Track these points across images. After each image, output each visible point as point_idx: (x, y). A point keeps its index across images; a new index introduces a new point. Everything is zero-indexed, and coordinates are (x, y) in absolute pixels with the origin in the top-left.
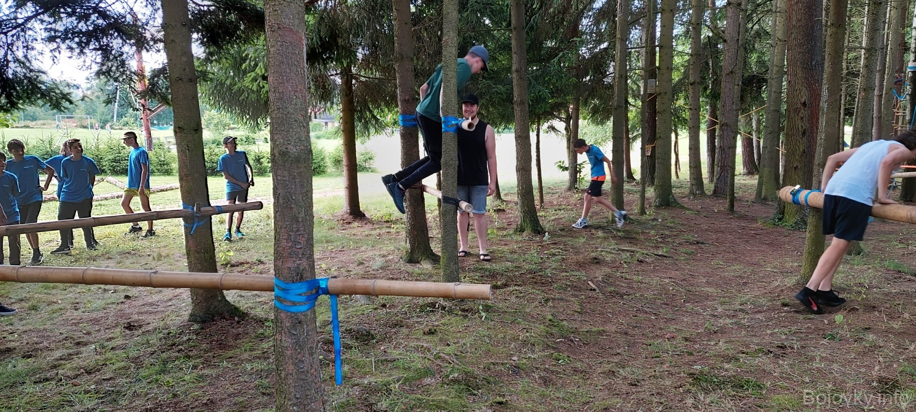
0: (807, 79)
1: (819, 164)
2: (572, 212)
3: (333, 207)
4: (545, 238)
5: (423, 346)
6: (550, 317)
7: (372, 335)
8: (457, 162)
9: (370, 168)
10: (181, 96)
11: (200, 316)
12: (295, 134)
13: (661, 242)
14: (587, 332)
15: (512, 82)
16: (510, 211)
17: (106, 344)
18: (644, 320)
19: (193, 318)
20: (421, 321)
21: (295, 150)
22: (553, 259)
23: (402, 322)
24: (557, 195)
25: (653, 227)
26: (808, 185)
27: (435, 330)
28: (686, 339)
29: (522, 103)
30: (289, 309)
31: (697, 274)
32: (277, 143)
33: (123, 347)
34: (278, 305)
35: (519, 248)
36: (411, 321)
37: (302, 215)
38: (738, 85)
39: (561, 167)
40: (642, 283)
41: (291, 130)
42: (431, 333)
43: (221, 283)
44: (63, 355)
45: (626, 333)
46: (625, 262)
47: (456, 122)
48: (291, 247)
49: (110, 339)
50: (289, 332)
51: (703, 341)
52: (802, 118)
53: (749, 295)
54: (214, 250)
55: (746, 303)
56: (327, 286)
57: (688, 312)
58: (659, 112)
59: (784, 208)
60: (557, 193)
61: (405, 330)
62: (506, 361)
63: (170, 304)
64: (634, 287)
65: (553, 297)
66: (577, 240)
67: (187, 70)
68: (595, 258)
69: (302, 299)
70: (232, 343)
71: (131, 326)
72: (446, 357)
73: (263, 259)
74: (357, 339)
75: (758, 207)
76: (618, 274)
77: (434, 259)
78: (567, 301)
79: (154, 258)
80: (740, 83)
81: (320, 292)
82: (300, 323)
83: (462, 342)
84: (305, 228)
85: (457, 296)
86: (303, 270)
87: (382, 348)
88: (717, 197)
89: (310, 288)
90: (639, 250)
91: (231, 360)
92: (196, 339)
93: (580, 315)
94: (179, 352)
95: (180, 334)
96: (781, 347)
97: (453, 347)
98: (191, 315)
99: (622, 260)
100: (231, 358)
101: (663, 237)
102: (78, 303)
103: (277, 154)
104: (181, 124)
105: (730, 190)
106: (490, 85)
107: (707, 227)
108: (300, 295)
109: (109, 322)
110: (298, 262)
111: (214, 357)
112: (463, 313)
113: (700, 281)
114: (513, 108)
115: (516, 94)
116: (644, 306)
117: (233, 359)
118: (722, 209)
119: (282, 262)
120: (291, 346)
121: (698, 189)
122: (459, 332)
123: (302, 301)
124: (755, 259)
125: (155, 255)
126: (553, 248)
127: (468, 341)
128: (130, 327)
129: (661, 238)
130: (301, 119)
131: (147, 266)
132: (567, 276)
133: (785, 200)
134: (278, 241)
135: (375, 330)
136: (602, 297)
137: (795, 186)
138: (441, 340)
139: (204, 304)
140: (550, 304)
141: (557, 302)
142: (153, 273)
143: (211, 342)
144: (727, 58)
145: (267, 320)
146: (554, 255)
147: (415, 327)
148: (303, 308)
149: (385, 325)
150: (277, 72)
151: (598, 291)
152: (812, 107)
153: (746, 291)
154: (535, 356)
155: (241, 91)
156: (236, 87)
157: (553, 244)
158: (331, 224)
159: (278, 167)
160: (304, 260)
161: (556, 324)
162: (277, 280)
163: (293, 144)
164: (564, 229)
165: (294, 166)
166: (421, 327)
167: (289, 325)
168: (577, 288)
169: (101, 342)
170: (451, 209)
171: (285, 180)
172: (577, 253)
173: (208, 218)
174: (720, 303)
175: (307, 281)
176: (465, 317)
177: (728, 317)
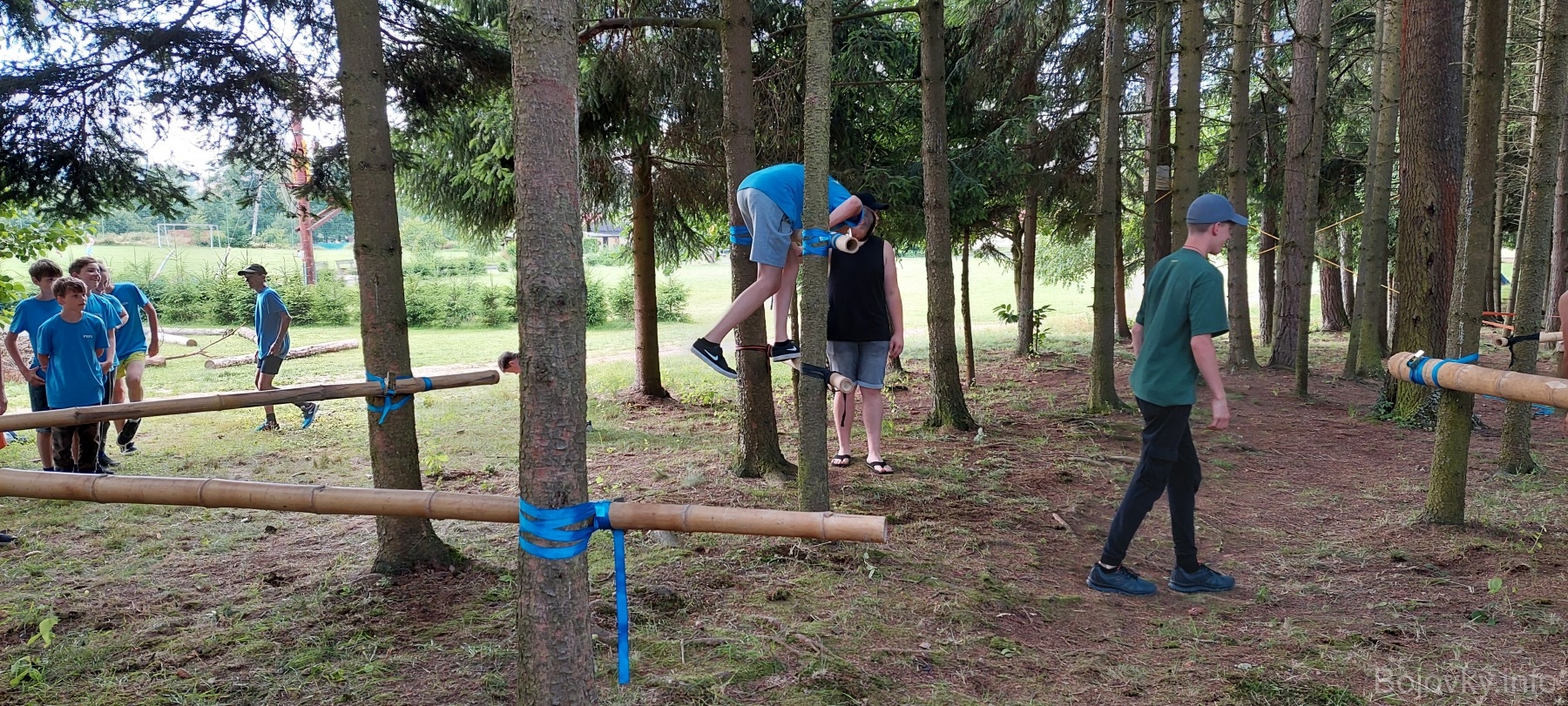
0: (1434, 166)
1: (1457, 314)
2: (1024, 394)
3: (616, 381)
4: (977, 438)
5: (767, 620)
6: (986, 575)
7: (680, 600)
9: (678, 315)
10: (368, 194)
11: (391, 564)
12: (559, 258)
14: (1050, 601)
15: (922, 171)
16: (917, 390)
17: (235, 608)
19: (380, 566)
20: (764, 578)
21: (557, 285)
22: (991, 474)
23: (731, 578)
24: (998, 364)
26: (1437, 350)
27: (788, 594)
28: (1225, 617)
29: (938, 206)
30: (541, 552)
31: (1243, 504)
32: (528, 272)
33: (263, 615)
34: (525, 545)
35: (933, 453)
36: (745, 578)
37: (568, 394)
38: (1314, 177)
39: (1005, 315)
41: (551, 251)
42: (780, 598)
43: (430, 508)
44: (163, 626)
45: (1118, 605)
46: (1117, 481)
47: (827, 239)
48: (547, 449)
49: (242, 600)
50: (543, 592)
51: (1254, 620)
52: (1426, 234)
53: (1336, 540)
54: (417, 451)
55: (1330, 555)
56: (607, 515)
57: (1227, 569)
58: (1175, 222)
59: (1396, 390)
60: (998, 359)
61: (735, 593)
62: (910, 650)
63: (342, 542)
65: (991, 539)
66: (1032, 441)
67: (379, 149)
68: (1065, 474)
69: (565, 536)
70: (444, 610)
71: (276, 578)
72: (807, 640)
73: (498, 468)
74: (654, 606)
75: (1348, 388)
76: (1105, 502)
77: (786, 470)
78: (1016, 547)
79: (315, 464)
80: (1318, 174)
81: (596, 524)
82: (560, 577)
83: (834, 614)
84: (572, 415)
85: (828, 535)
86: (567, 487)
87: (697, 623)
88: (1277, 369)
89: (579, 519)
91: (442, 638)
92: (385, 601)
93: (1038, 572)
94: (355, 623)
95: (358, 593)
96: (1392, 633)
97: (818, 622)
98: (377, 562)
99: (1110, 477)
100: (442, 635)
102: (188, 539)
103: (527, 292)
104: (366, 241)
105: (1301, 357)
106: (885, 176)
107: (1260, 422)
108: (562, 529)
109: (240, 571)
110: (559, 474)
111: (414, 633)
112: (836, 566)
113: (1247, 516)
114: (923, 215)
115: (928, 189)
116: (1151, 558)
117: (445, 637)
118: (1287, 390)
119: (533, 473)
120: (545, 616)
121: (1243, 356)
122: (829, 597)
123: (565, 539)
124: (1346, 478)
125: (318, 458)
126: (991, 455)
127: (844, 613)
128: (274, 580)
130: (569, 232)
131: (303, 478)
132: (1016, 504)
133: (1397, 376)
134: (527, 437)
135: (685, 591)
136: (1076, 540)
137: (1414, 352)
138: (798, 611)
139: (399, 544)
140: (986, 551)
141: (997, 548)
142: (317, 488)
143: (410, 608)
144: (1294, 129)
145: (503, 571)
146: (992, 467)
147: (754, 587)
148: (567, 552)
149: (703, 583)
150: (530, 154)
151: (1069, 530)
152: (1444, 214)
153: (1329, 533)
154: (960, 641)
155: (463, 187)
156: (456, 178)
157: (991, 447)
158: (613, 409)
159: (528, 313)
160: (570, 470)
161: (996, 586)
162: (524, 504)
163: (553, 274)
164: (1010, 423)
165: (555, 311)
166: (763, 588)
167: (542, 580)
168: (1031, 525)
169: (227, 604)
170: (816, 387)
171: (539, 336)
172: (1033, 464)
173: (408, 396)
174: (1285, 555)
175: (574, 506)
176: (840, 572)
177: (1298, 578)
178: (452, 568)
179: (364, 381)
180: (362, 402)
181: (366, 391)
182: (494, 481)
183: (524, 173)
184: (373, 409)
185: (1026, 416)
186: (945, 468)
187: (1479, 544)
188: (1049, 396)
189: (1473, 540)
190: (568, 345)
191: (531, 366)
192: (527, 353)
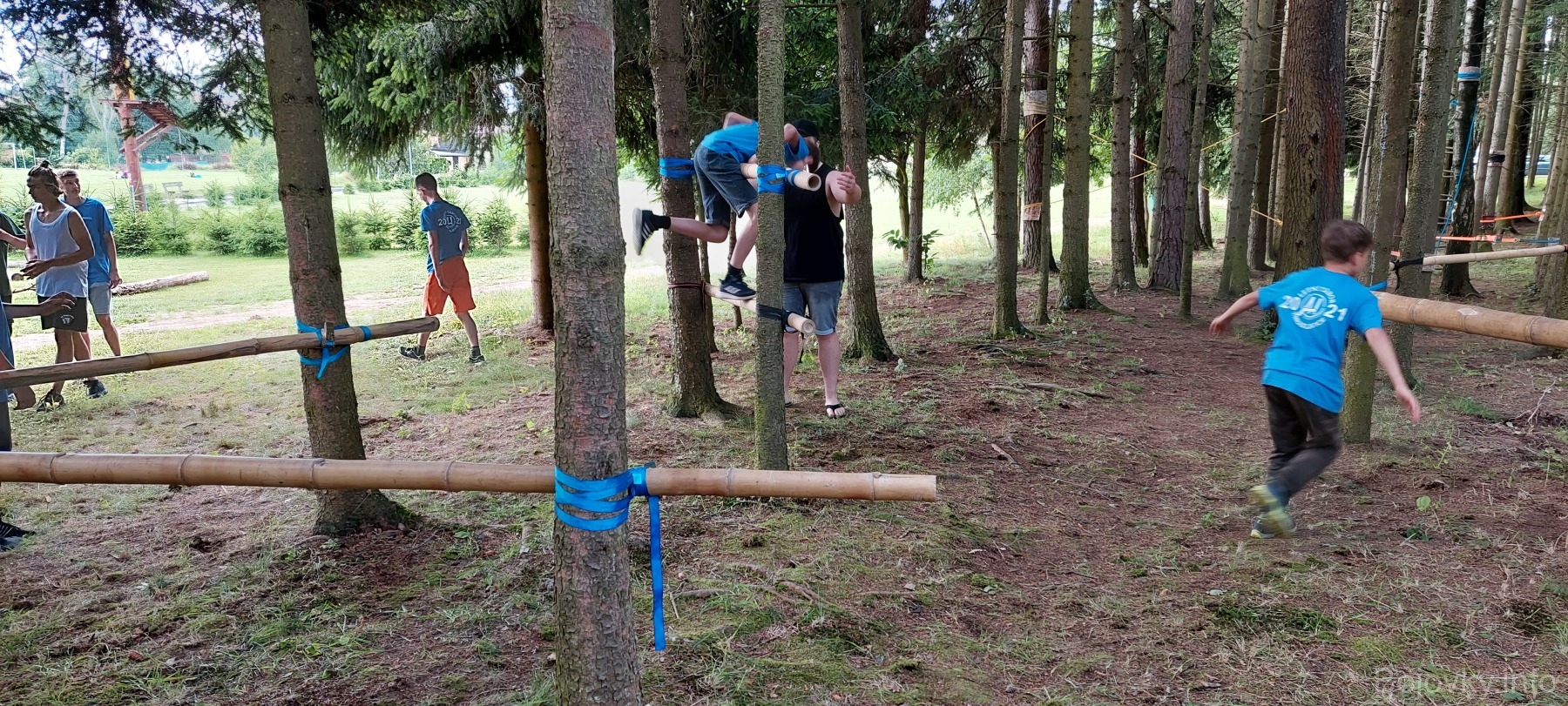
0: (1319, 95)
2: (924, 320)
3: (510, 315)
4: (897, 369)
5: (750, 569)
8: (784, 246)
10: (293, 129)
11: (335, 524)
12: (600, 216)
13: (1088, 372)
14: (1015, 534)
15: (839, 99)
17: (169, 578)
18: (1099, 509)
19: (323, 528)
20: (731, 523)
22: (922, 405)
23: (699, 525)
24: (889, 291)
25: (1068, 345)
27: (763, 539)
29: (856, 135)
30: (584, 525)
31: (1160, 427)
32: (567, 231)
33: (204, 585)
34: (563, 516)
35: (860, 386)
36: (714, 524)
37: (610, 359)
39: (894, 242)
40: (1078, 444)
41: (592, 209)
42: (757, 544)
43: (448, 480)
44: (93, 603)
45: (1076, 535)
46: (1041, 409)
47: (783, 175)
48: (590, 417)
49: (172, 569)
50: (587, 566)
51: (1206, 544)
52: (1310, 162)
53: (1254, 461)
54: (356, 404)
56: (644, 483)
57: (1165, 494)
58: (1069, 149)
60: (888, 285)
61: (707, 540)
62: (897, 592)
64: (1067, 453)
65: (942, 473)
66: (949, 370)
67: (304, 81)
68: (992, 403)
69: (608, 507)
71: (201, 542)
72: (797, 588)
76: (1036, 431)
77: (726, 410)
78: (967, 480)
81: (634, 493)
82: (605, 549)
83: (813, 559)
84: (613, 381)
85: (877, 496)
86: (611, 456)
87: (680, 575)
88: (1156, 290)
89: (619, 490)
90: (1057, 386)
91: (411, 603)
92: (338, 565)
93: (994, 505)
94: (313, 590)
95: (307, 556)
96: (1341, 554)
97: (800, 568)
98: (319, 523)
99: (1034, 404)
100: (410, 599)
101: (1090, 363)
102: (85, 502)
103: (566, 252)
104: (293, 181)
105: (1184, 280)
107: (1154, 344)
108: (606, 500)
109: (158, 536)
111: (379, 599)
112: (802, 508)
113: (1168, 439)
115: (845, 119)
117: (414, 601)
118: (1170, 312)
119: (575, 443)
120: (589, 590)
121: (1125, 278)
122: (803, 541)
123: (610, 510)
126: (916, 386)
127: (825, 555)
128: (200, 545)
129: (1086, 364)
131: (196, 429)
132: (953, 435)
134: (567, 405)
136: (1020, 471)
138: (777, 556)
139: (342, 503)
141: (949, 482)
143: (366, 572)
144: (1175, 57)
145: (456, 527)
146: (920, 398)
147: (725, 534)
148: (609, 523)
149: (672, 532)
150: (567, 103)
151: (1011, 461)
152: (1327, 143)
153: (1246, 454)
154: (941, 580)
157: (913, 377)
158: (513, 345)
159: (567, 274)
160: (613, 438)
161: (961, 522)
162: (562, 475)
163: (595, 233)
164: (925, 352)
165: (597, 273)
166: (734, 534)
167: (586, 553)
168: (975, 456)
169: (159, 576)
170: (774, 328)
171: (580, 299)
172: (957, 394)
173: (343, 348)
174: (1213, 477)
175: (618, 476)
176: (806, 513)
177: (1233, 501)
178: (401, 526)
179: (295, 332)
180: (294, 355)
181: (302, 343)
182: (409, 428)
183: (561, 123)
184: (307, 362)
185: (934, 344)
186: (876, 402)
187: (1389, 462)
188: (949, 321)
189: (1383, 458)
190: (610, 308)
191: (572, 331)
192: (566, 317)
